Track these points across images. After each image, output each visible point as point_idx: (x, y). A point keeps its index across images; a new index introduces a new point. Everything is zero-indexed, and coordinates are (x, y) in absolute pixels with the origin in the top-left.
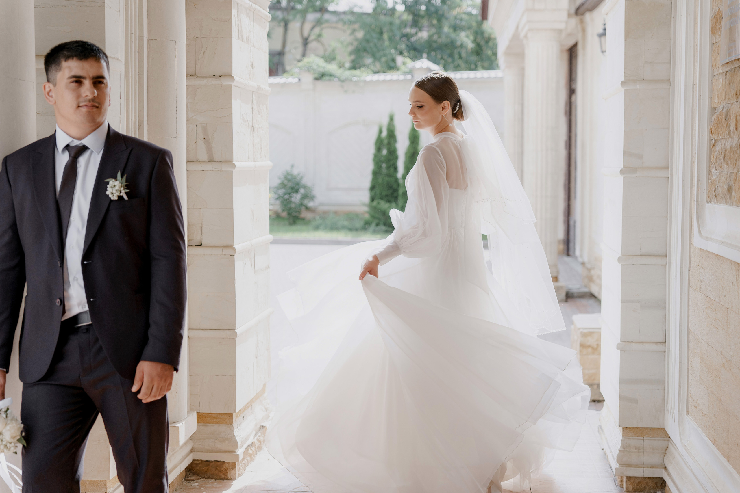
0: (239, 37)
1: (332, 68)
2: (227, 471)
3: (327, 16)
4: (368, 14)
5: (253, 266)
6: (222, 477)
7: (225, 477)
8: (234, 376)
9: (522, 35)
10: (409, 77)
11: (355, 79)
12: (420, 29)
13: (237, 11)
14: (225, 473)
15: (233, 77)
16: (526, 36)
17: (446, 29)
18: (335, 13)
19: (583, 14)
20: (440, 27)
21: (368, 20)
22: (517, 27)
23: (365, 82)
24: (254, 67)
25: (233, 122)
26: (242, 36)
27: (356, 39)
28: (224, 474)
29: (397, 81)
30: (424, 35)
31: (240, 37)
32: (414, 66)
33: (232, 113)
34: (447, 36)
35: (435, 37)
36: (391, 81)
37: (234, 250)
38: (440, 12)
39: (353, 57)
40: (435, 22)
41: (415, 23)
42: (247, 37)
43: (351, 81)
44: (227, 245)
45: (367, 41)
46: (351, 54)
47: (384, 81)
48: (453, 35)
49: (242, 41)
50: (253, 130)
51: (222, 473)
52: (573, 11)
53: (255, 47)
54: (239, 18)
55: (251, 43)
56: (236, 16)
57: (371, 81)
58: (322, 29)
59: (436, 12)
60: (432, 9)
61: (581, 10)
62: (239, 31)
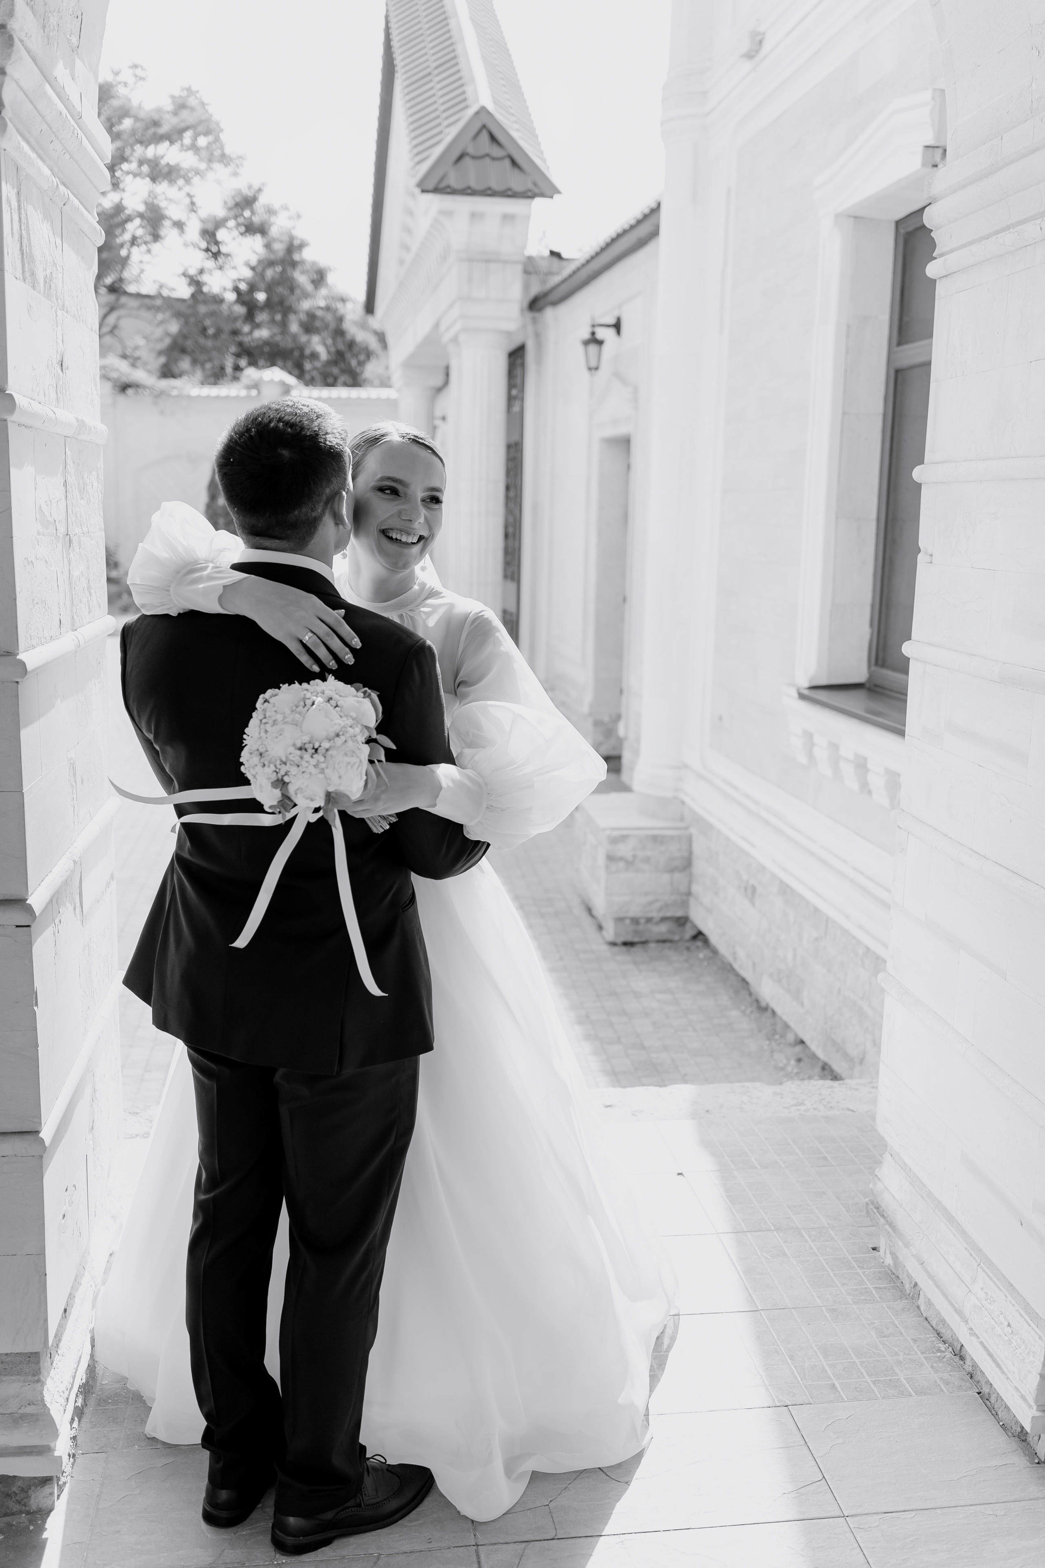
0: (23, 272)
1: (139, 375)
2: (27, 1492)
3: (124, 299)
4: (183, 301)
5: (78, 910)
6: (15, 1510)
7: (24, 1508)
8: (41, 1254)
9: (446, 338)
10: (254, 392)
11: (175, 393)
12: (258, 326)
13: (15, 190)
14: (22, 1500)
15: (11, 396)
16: (455, 340)
17: (294, 327)
18: (138, 296)
19: (540, 310)
20: (284, 325)
21: (183, 308)
22: (437, 325)
23: (189, 397)
24: (67, 368)
25: (14, 535)
26: (33, 274)
27: (168, 334)
28: (19, 1502)
29: (237, 398)
30: (263, 333)
31: (27, 274)
32: (261, 378)
33: (10, 509)
34: (295, 337)
35: (278, 338)
36: (227, 397)
37: (29, 910)
38: (287, 304)
39: (162, 360)
40: (278, 317)
41: (250, 317)
42: (45, 278)
43: (169, 395)
44: (7, 897)
45: (185, 337)
46: (160, 353)
47: (218, 397)
48: (303, 339)
49: (34, 287)
50: (68, 544)
51: (13, 1499)
52: (526, 304)
53: (67, 312)
54: (23, 216)
55: (57, 300)
56: (15, 204)
57: (199, 397)
58: (119, 318)
59: (281, 303)
60: (276, 299)
61: (540, 303)
62: (25, 255)
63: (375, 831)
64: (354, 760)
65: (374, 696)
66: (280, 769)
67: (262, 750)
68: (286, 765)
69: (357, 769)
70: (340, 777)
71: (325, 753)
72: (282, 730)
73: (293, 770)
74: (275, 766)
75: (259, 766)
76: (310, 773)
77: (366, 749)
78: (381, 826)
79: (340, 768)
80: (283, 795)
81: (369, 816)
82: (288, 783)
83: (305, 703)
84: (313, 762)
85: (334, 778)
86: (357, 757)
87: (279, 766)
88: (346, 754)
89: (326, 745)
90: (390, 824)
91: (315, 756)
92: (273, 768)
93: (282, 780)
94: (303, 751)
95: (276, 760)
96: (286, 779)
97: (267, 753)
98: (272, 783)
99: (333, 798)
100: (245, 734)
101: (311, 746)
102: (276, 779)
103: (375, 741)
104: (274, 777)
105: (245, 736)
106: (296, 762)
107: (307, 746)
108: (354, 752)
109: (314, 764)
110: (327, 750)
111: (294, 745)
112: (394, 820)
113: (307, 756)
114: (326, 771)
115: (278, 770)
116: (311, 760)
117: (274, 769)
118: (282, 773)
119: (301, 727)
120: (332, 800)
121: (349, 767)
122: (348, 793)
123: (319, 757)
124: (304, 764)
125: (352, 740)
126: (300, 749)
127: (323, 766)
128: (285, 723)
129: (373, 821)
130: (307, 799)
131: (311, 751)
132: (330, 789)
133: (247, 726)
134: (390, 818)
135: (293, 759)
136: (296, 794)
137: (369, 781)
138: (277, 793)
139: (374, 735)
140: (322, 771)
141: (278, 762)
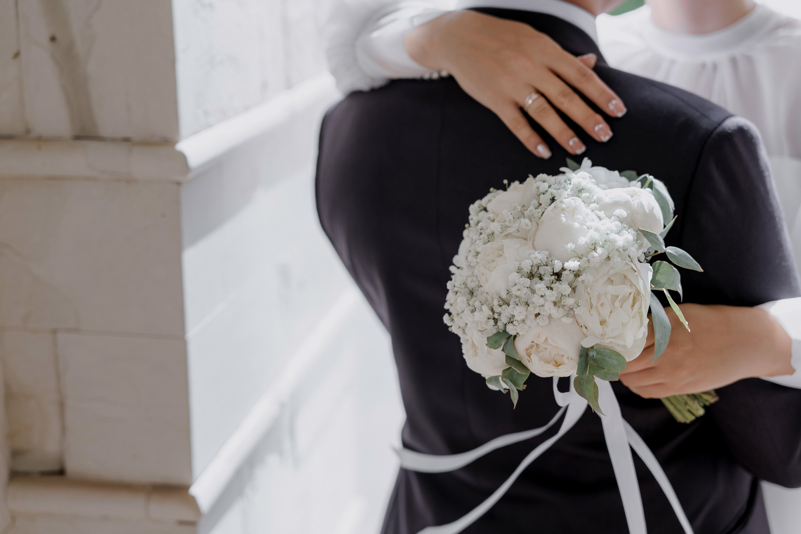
63: (680, 418)
64: (626, 290)
65: (659, 185)
66: (500, 314)
67: (471, 285)
68: (509, 305)
69: (633, 306)
70: (603, 323)
71: (574, 281)
72: (501, 249)
73: (519, 312)
74: (492, 310)
75: (467, 312)
76: (550, 317)
77: (648, 272)
78: (689, 411)
79: (602, 305)
80: (509, 358)
81: (669, 394)
82: (515, 337)
83: (539, 201)
84: (552, 296)
85: (593, 323)
86: (632, 285)
87: (497, 309)
88: (610, 281)
89: (573, 264)
90: (705, 407)
91: (556, 285)
92: (486, 311)
93: (505, 331)
94: (536, 279)
95: (493, 299)
96: (511, 330)
97: (480, 289)
98: (488, 339)
99: (594, 360)
100: (453, 264)
101: (549, 269)
102: (495, 331)
103: (663, 257)
104: (491, 329)
105: (452, 269)
106: (524, 298)
107: (542, 271)
108: (625, 277)
109: (554, 299)
110: (577, 274)
111: (519, 270)
112: (712, 400)
113: (540, 286)
114: (577, 311)
115: (496, 316)
116: (548, 292)
117: (488, 312)
118: (504, 319)
119: (534, 241)
120: (591, 362)
121: (617, 304)
122: (619, 349)
123: (563, 287)
124: (536, 300)
125: (620, 256)
126: (531, 276)
127: (570, 302)
128: (507, 236)
129: (674, 401)
130: (549, 363)
131: (548, 278)
132: (587, 344)
133: (456, 253)
134: (706, 397)
135: (518, 293)
136: (529, 355)
137: (656, 328)
138: (499, 355)
139: (663, 249)
140: (570, 312)
141: (496, 303)
